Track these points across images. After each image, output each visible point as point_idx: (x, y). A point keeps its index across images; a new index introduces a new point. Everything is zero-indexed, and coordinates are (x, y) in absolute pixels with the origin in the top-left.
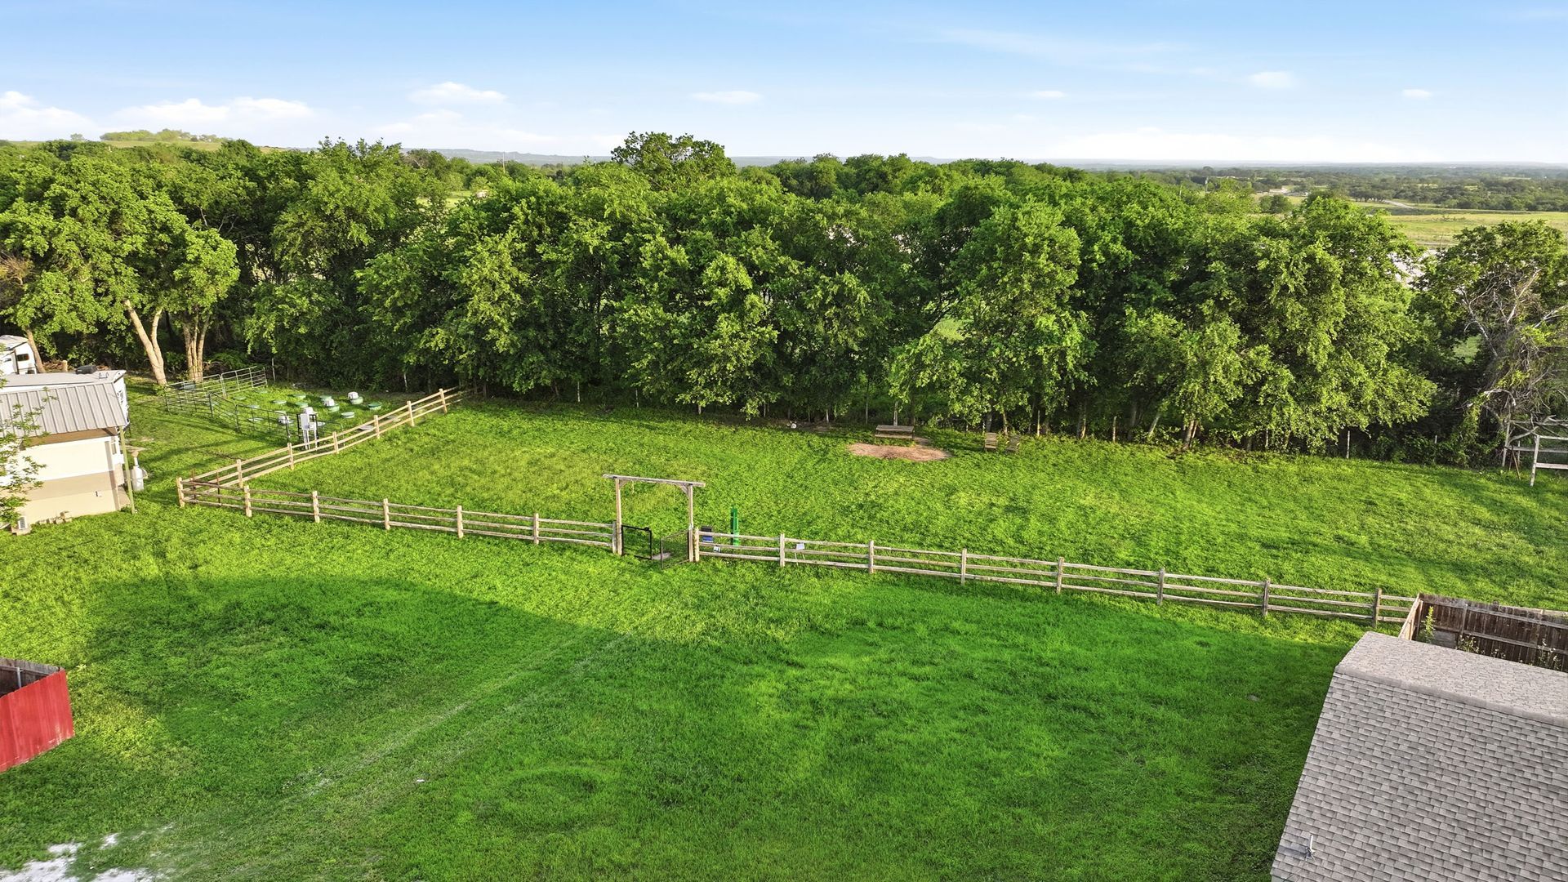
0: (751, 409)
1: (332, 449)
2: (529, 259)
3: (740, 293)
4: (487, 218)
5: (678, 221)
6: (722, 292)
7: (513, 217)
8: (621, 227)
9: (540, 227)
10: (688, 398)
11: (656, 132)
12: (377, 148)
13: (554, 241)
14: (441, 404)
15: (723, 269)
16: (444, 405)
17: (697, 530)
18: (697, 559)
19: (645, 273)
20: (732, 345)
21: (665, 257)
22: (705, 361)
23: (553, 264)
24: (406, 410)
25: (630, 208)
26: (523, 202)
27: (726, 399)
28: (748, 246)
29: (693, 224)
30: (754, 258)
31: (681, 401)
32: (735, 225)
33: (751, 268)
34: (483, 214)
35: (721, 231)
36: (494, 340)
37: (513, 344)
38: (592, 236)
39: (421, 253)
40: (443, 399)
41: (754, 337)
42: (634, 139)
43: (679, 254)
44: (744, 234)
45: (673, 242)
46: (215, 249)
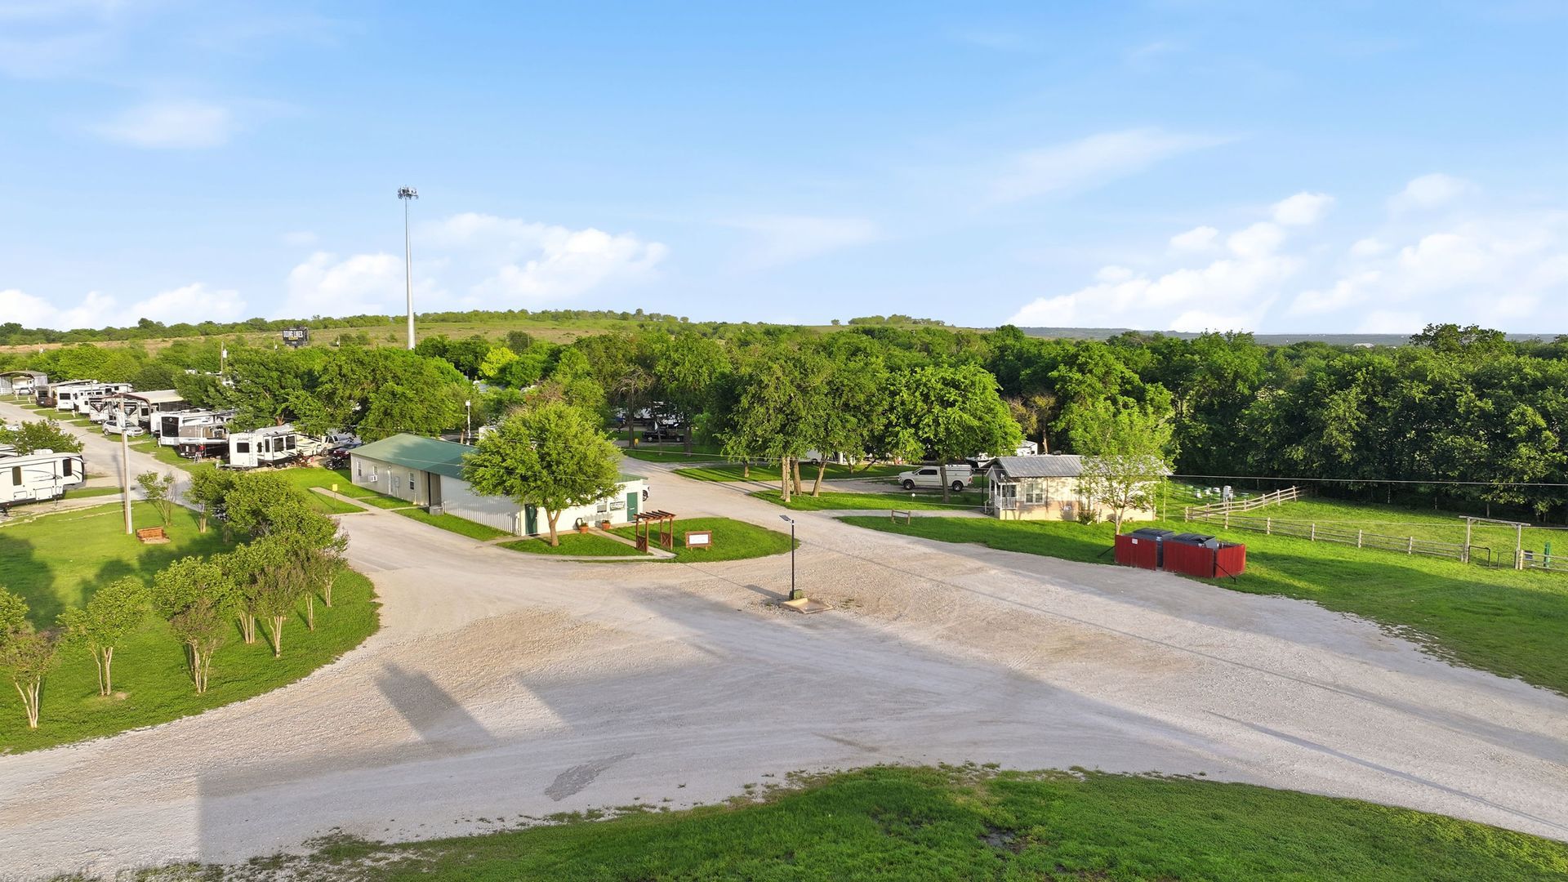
0: (1541, 507)
1: (1243, 509)
2: (1369, 406)
3: (1535, 431)
4: (1334, 380)
5: (1483, 383)
6: (1522, 429)
7: (1354, 380)
8: (1437, 387)
9: (1373, 386)
10: (1490, 497)
11: (1448, 324)
12: (1240, 335)
13: (1385, 395)
14: (1292, 495)
15: (1523, 415)
16: (1295, 497)
17: (1522, 551)
18: (1521, 568)
19: (1459, 415)
20: (1529, 463)
21: (1476, 406)
22: (1508, 472)
23: (1383, 409)
24: (1276, 495)
25: (1446, 375)
26: (1364, 370)
27: (1521, 500)
28: (1543, 400)
29: (1494, 386)
30: (1549, 408)
31: (1484, 499)
32: (1530, 386)
33: (1546, 415)
34: (1333, 377)
35: (1519, 390)
36: (1340, 456)
37: (1352, 459)
38: (1418, 392)
39: (1288, 400)
40: (1294, 492)
41: (1547, 459)
42: (1430, 328)
43: (1488, 405)
44: (1540, 393)
45: (1480, 397)
46: (1161, 394)
